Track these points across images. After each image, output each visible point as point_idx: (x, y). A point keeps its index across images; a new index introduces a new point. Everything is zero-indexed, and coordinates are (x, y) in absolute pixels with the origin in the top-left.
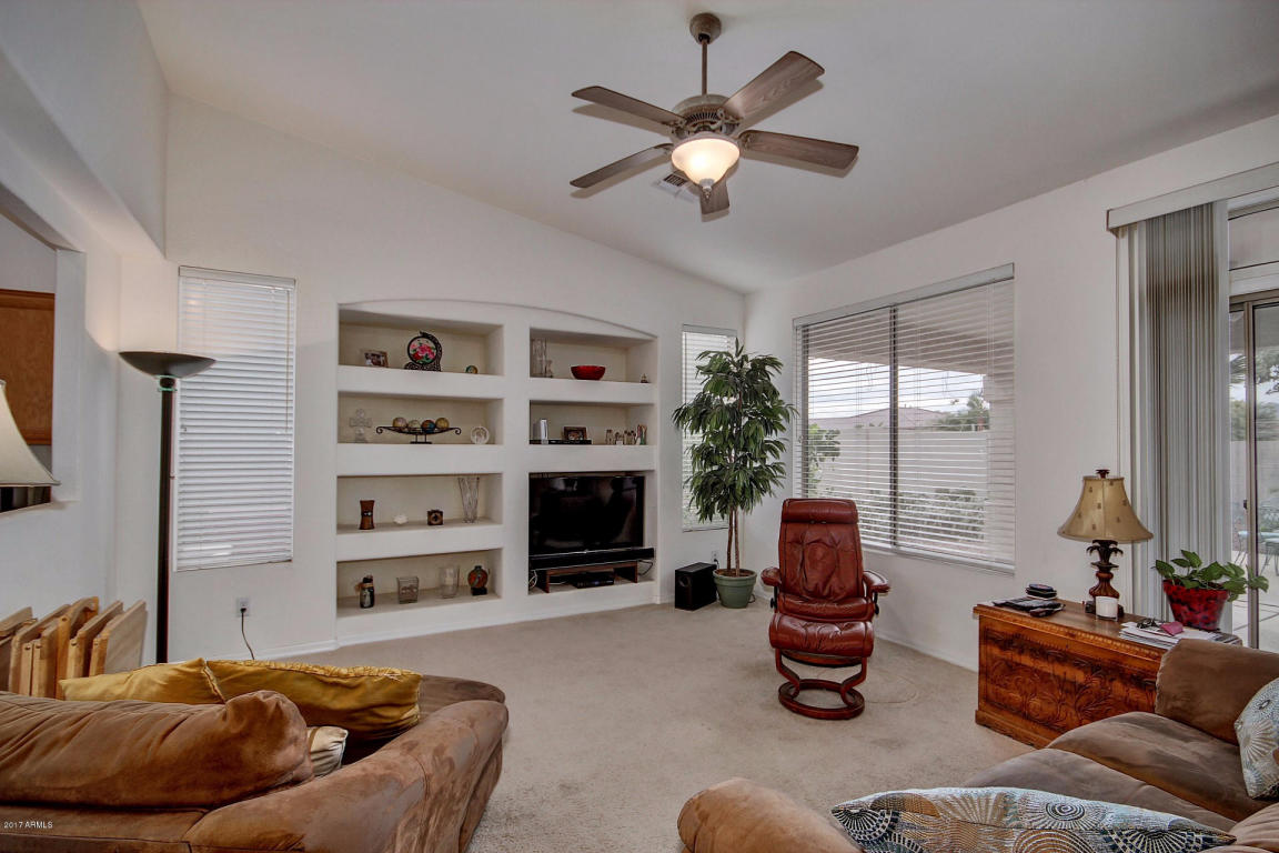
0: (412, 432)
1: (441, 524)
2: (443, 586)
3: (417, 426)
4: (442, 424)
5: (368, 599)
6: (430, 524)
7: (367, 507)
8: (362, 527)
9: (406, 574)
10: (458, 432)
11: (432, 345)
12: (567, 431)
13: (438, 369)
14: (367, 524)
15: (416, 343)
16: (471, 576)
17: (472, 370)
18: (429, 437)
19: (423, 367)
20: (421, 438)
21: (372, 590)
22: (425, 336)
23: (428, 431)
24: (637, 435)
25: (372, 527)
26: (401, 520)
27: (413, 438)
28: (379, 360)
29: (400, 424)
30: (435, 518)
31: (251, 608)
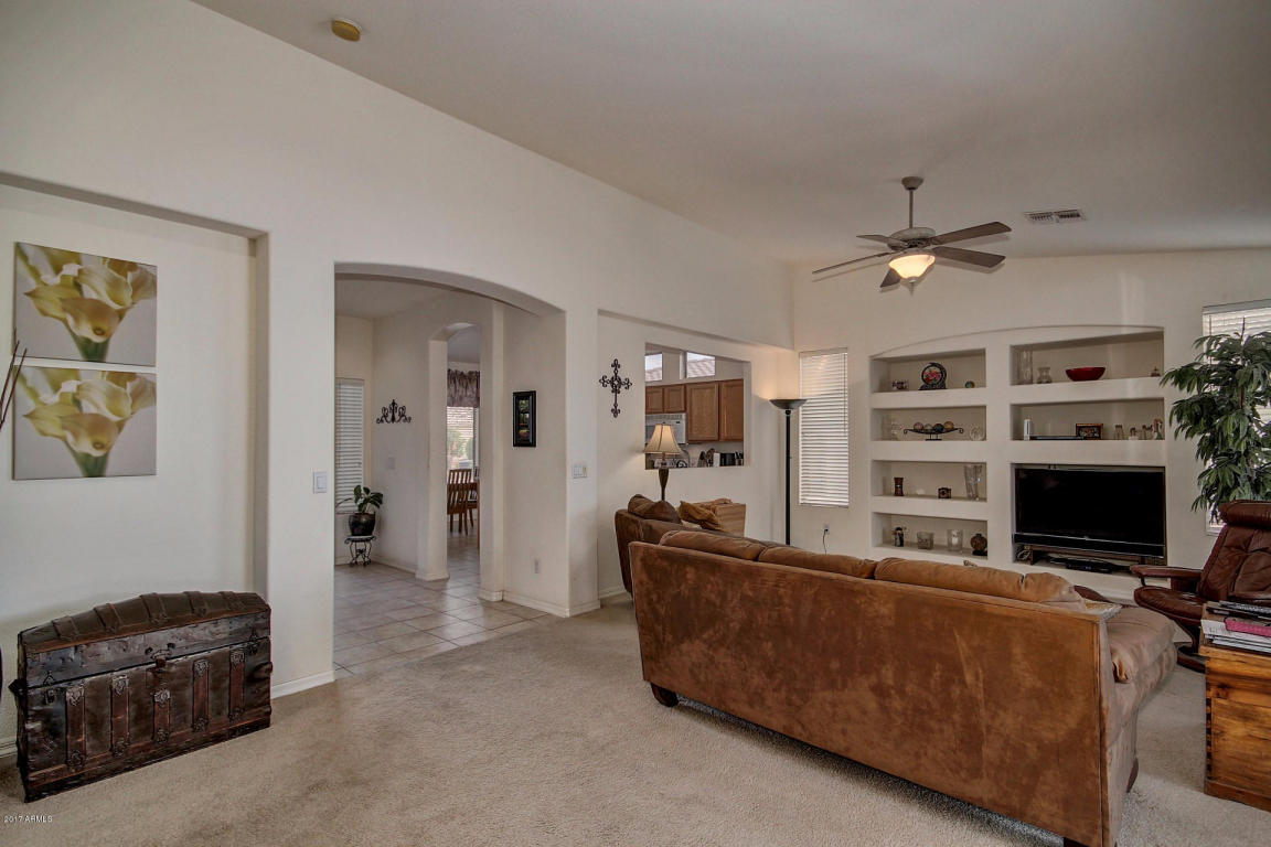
0: (927, 432)
1: (948, 498)
2: (950, 544)
3: (929, 428)
4: (949, 426)
5: (899, 543)
6: (940, 497)
7: (899, 481)
8: (896, 494)
9: (925, 530)
10: (961, 431)
11: (938, 370)
12: (1079, 429)
13: (943, 387)
14: (899, 493)
15: (927, 371)
16: (973, 540)
17: (971, 385)
18: (939, 436)
19: (933, 387)
20: (934, 437)
21: (901, 536)
22: (933, 365)
23: (938, 431)
24: (1153, 430)
25: (902, 495)
26: (920, 492)
27: (928, 437)
28: (901, 387)
29: (919, 427)
30: (945, 493)
31: (830, 530)
